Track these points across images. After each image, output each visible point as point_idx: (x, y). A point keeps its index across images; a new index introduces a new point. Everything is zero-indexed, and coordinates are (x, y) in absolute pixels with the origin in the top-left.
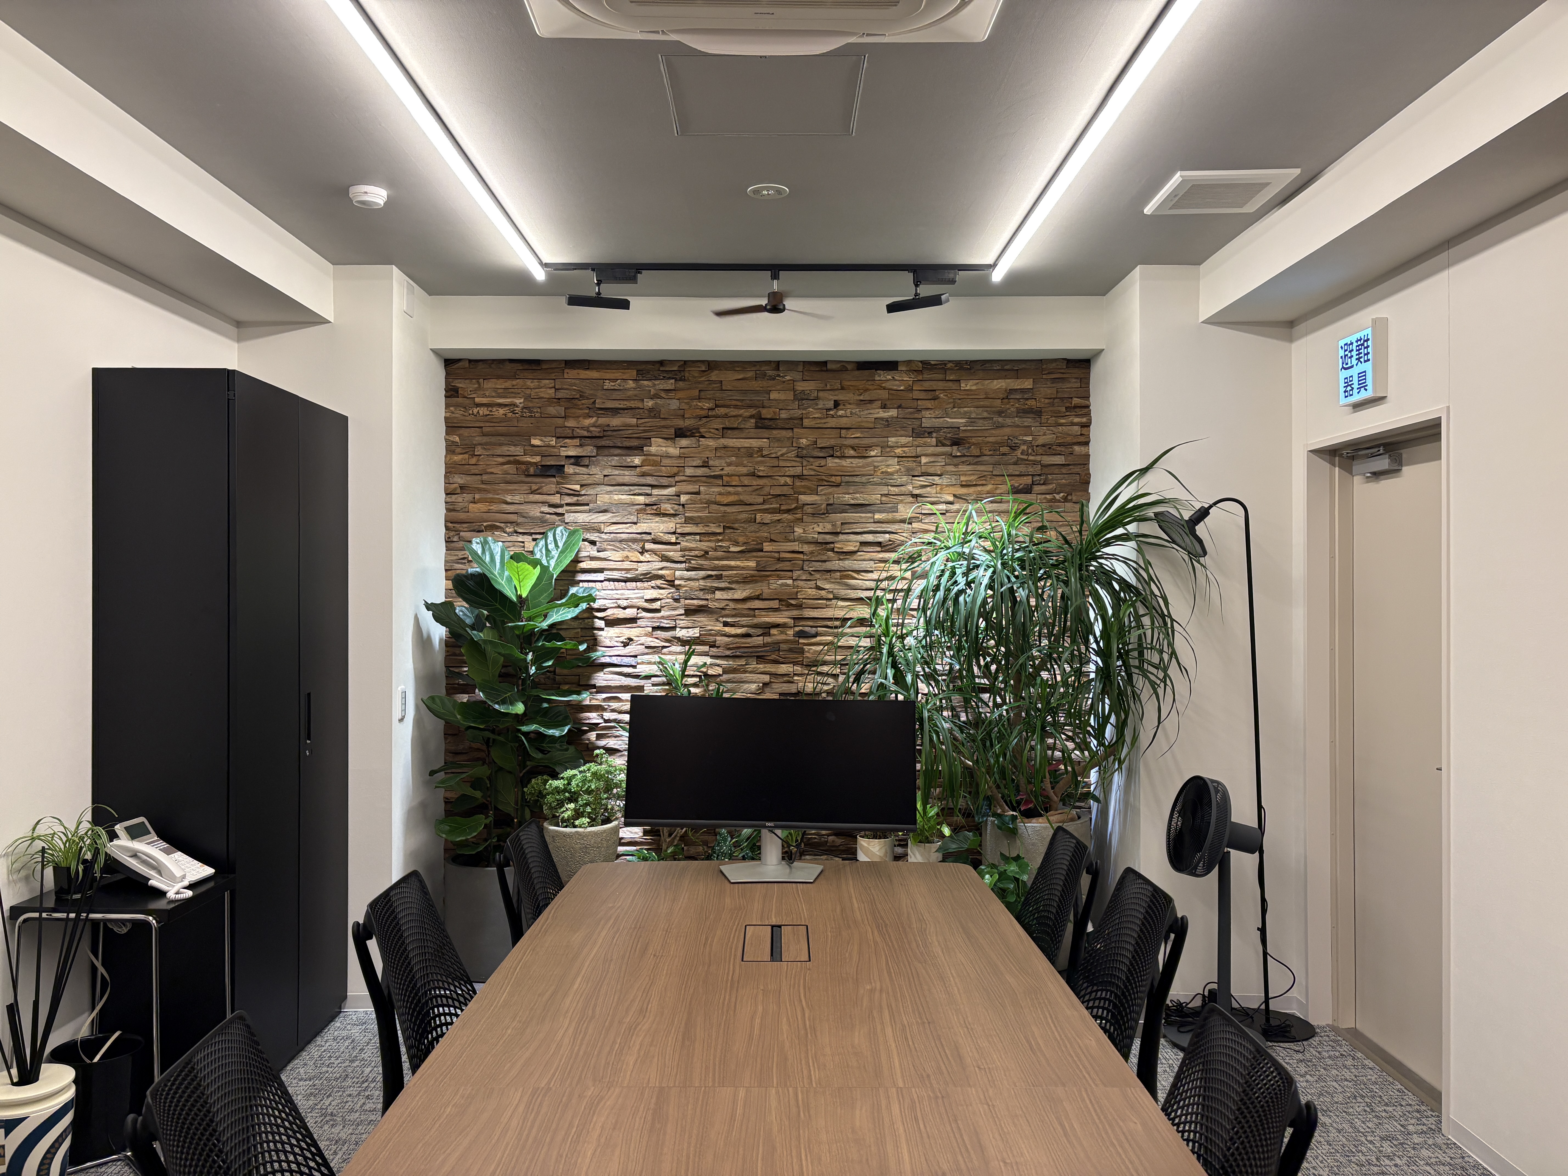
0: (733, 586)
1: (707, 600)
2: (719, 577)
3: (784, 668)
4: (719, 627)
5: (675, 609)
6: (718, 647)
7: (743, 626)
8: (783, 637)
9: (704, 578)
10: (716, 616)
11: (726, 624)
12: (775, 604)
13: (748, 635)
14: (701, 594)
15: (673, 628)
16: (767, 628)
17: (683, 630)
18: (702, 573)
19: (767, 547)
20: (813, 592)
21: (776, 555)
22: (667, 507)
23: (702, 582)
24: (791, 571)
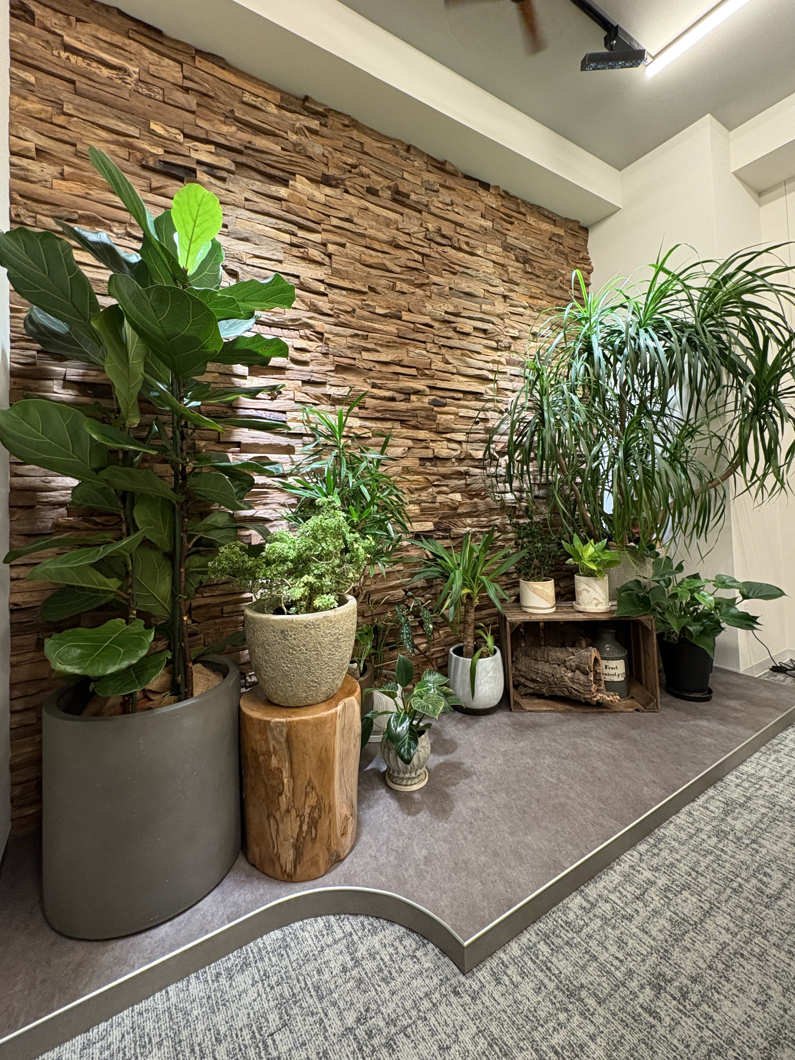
0: (379, 348)
1: (354, 359)
2: (365, 338)
3: (422, 434)
4: (367, 388)
5: (323, 365)
6: (366, 409)
7: (389, 390)
8: (419, 404)
9: (352, 336)
10: (365, 377)
11: (374, 386)
12: (413, 372)
13: (393, 399)
14: (349, 353)
15: (323, 384)
16: (408, 394)
17: (333, 388)
18: (350, 331)
19: (406, 316)
20: (441, 366)
21: (412, 325)
22: (315, 253)
23: (349, 339)
24: (424, 342)
